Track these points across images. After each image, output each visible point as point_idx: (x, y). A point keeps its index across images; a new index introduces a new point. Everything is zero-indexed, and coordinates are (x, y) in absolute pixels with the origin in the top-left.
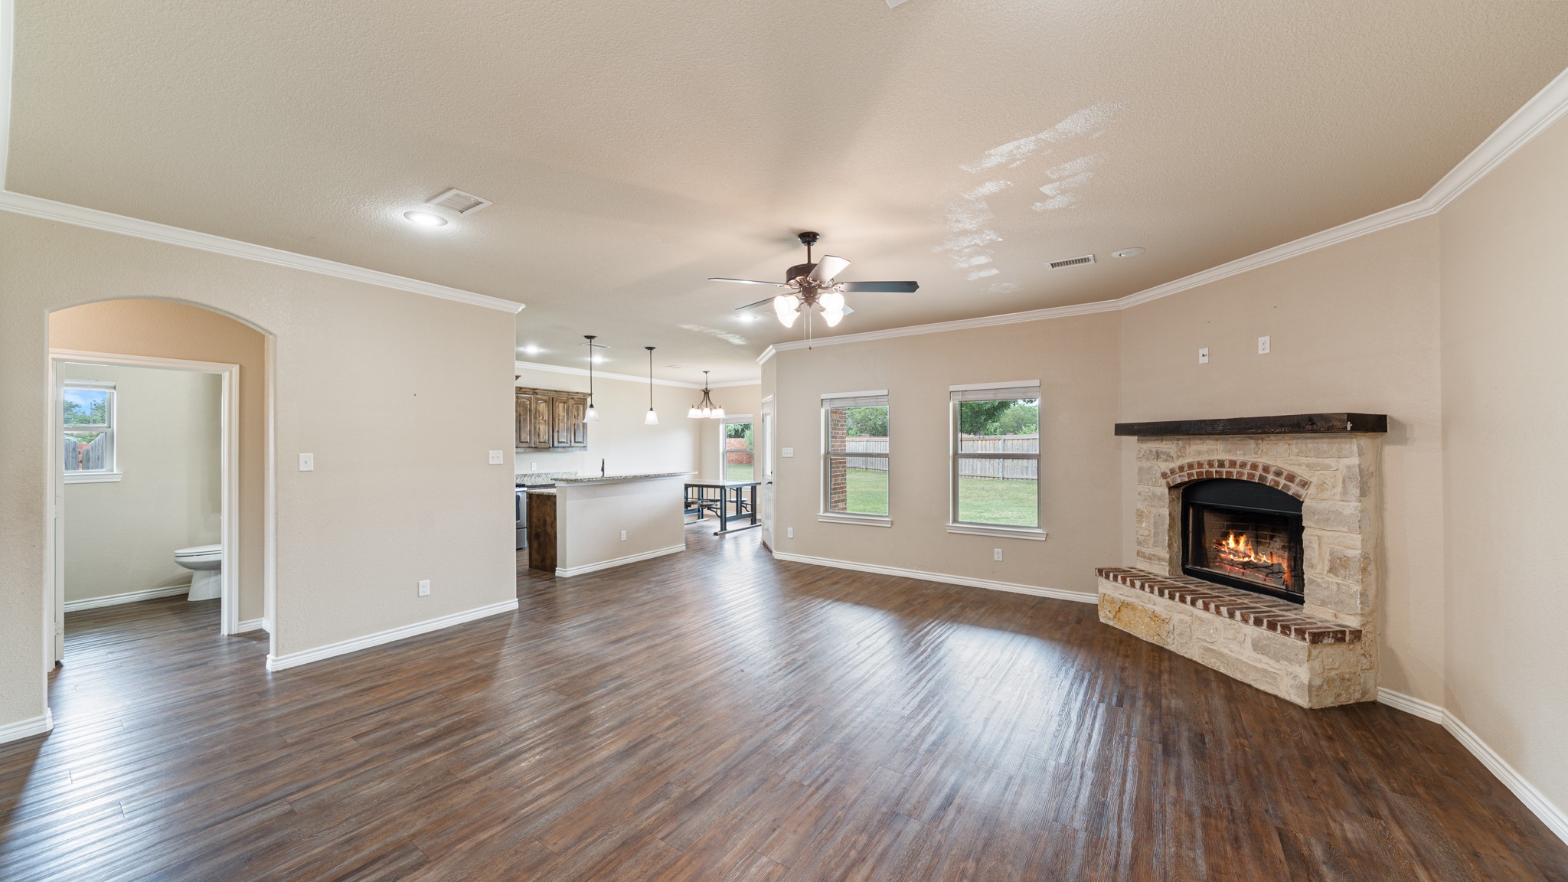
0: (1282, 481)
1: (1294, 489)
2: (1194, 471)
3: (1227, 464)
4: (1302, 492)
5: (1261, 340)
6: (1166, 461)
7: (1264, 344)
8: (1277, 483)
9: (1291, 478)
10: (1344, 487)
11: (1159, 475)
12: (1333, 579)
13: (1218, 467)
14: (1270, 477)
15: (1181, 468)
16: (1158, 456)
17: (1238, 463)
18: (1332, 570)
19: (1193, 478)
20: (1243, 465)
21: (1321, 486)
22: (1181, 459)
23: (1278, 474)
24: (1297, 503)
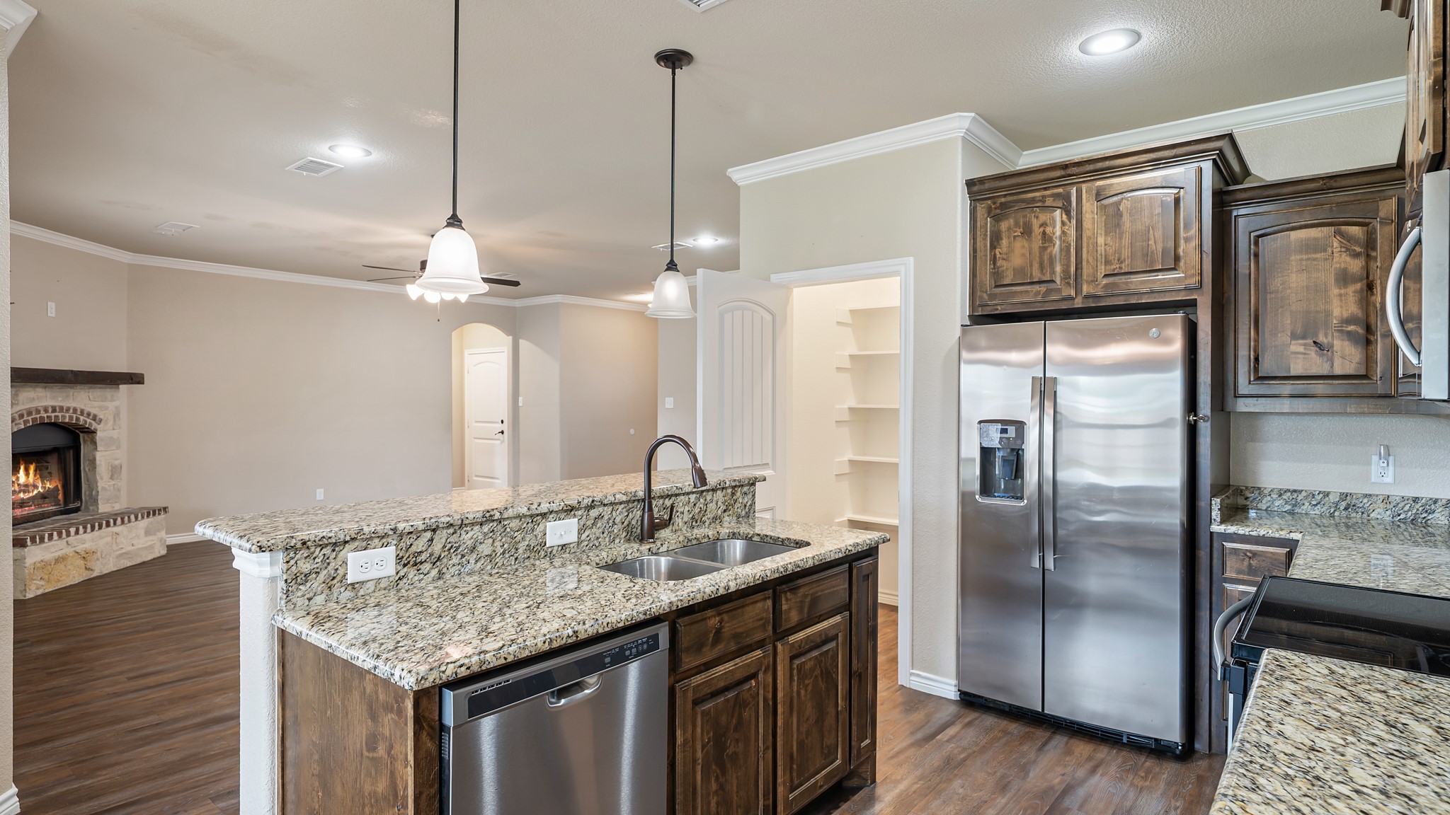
0: (89, 420)
1: (94, 425)
3: (56, 409)
4: (99, 427)
5: (49, 304)
7: (52, 309)
8: (86, 422)
9: (94, 418)
10: (114, 421)
12: (112, 482)
13: (52, 412)
14: (82, 418)
17: (65, 408)
18: (110, 477)
19: (28, 425)
20: (68, 409)
21: (105, 422)
23: (87, 415)
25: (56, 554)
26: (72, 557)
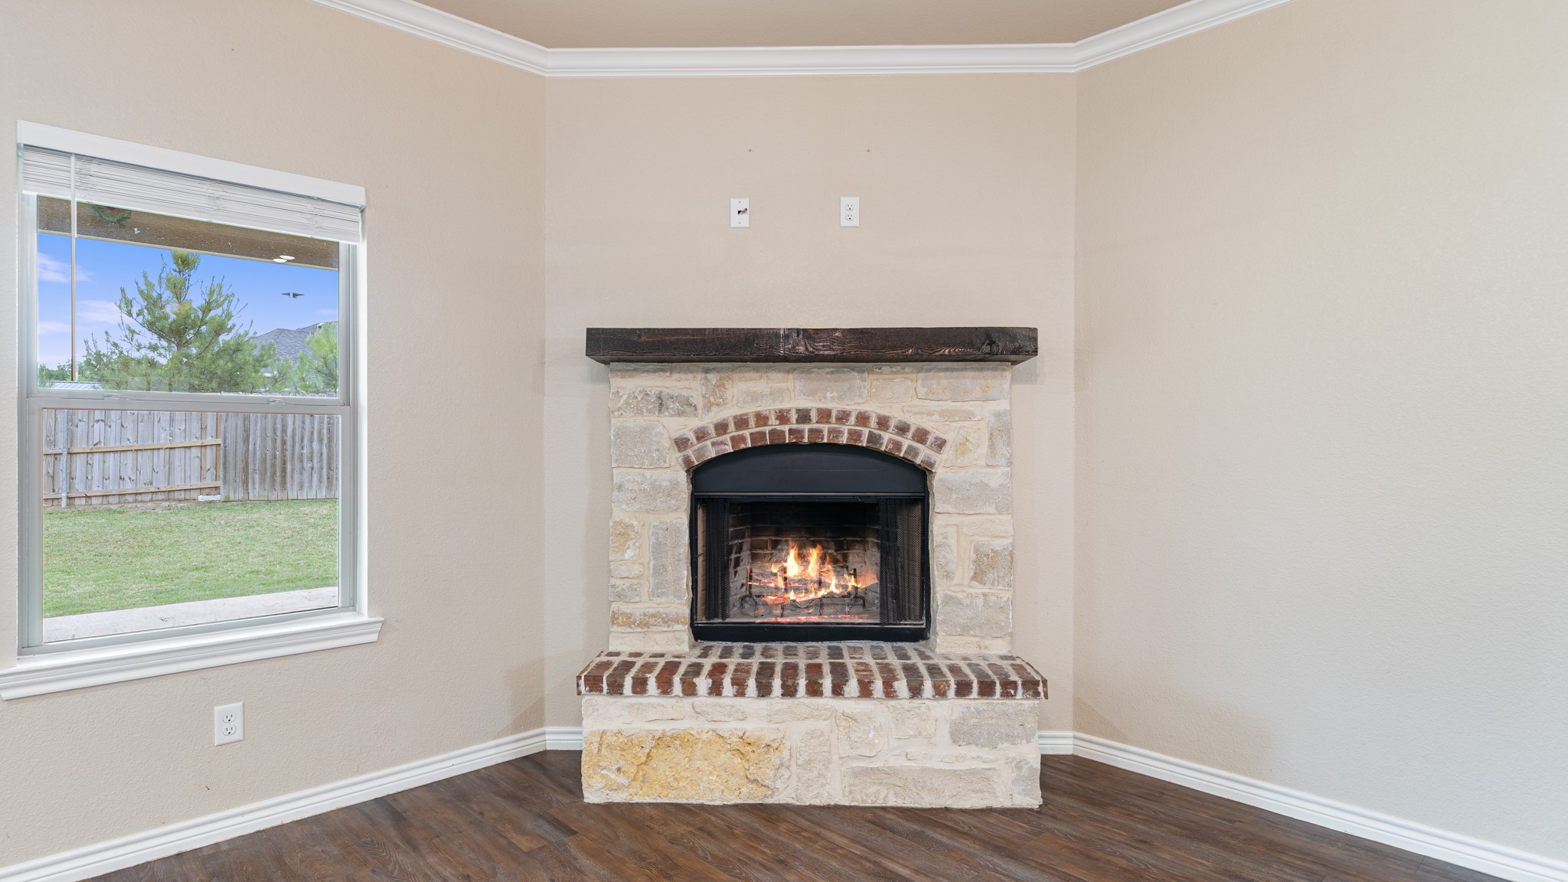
0: (906, 442)
1: (923, 454)
2: (746, 433)
3: (814, 416)
4: (934, 456)
5: (845, 201)
6: (680, 413)
7: (850, 210)
8: (898, 446)
9: (921, 436)
10: (992, 446)
11: (667, 443)
12: (978, 589)
13: (798, 422)
14: (888, 436)
15: (721, 428)
16: (661, 403)
17: (834, 414)
18: (978, 576)
19: (743, 446)
20: (843, 417)
21: (963, 447)
22: (715, 409)
23: (903, 429)
24: (922, 474)
25: (659, 728)
26: (709, 742)
